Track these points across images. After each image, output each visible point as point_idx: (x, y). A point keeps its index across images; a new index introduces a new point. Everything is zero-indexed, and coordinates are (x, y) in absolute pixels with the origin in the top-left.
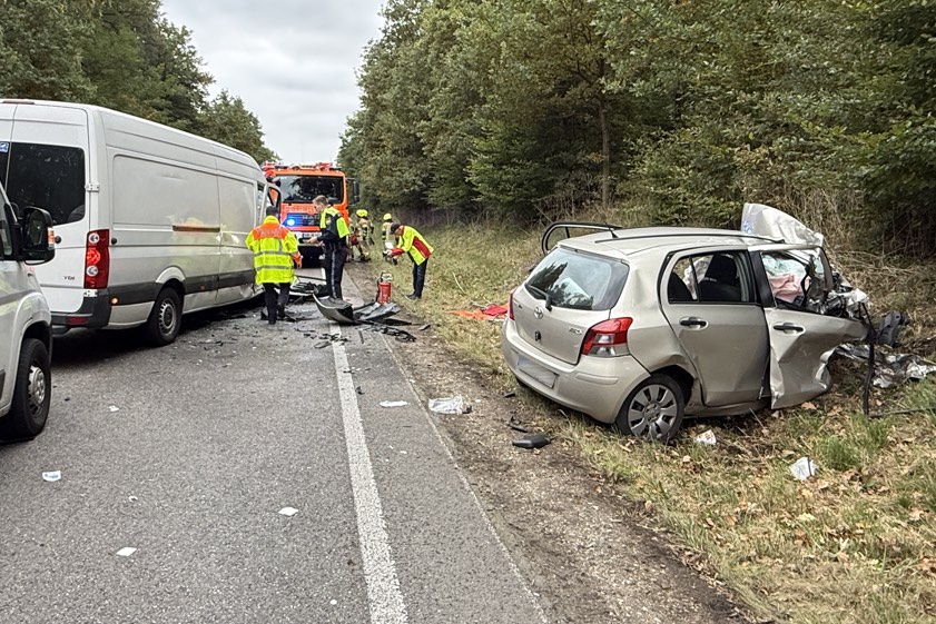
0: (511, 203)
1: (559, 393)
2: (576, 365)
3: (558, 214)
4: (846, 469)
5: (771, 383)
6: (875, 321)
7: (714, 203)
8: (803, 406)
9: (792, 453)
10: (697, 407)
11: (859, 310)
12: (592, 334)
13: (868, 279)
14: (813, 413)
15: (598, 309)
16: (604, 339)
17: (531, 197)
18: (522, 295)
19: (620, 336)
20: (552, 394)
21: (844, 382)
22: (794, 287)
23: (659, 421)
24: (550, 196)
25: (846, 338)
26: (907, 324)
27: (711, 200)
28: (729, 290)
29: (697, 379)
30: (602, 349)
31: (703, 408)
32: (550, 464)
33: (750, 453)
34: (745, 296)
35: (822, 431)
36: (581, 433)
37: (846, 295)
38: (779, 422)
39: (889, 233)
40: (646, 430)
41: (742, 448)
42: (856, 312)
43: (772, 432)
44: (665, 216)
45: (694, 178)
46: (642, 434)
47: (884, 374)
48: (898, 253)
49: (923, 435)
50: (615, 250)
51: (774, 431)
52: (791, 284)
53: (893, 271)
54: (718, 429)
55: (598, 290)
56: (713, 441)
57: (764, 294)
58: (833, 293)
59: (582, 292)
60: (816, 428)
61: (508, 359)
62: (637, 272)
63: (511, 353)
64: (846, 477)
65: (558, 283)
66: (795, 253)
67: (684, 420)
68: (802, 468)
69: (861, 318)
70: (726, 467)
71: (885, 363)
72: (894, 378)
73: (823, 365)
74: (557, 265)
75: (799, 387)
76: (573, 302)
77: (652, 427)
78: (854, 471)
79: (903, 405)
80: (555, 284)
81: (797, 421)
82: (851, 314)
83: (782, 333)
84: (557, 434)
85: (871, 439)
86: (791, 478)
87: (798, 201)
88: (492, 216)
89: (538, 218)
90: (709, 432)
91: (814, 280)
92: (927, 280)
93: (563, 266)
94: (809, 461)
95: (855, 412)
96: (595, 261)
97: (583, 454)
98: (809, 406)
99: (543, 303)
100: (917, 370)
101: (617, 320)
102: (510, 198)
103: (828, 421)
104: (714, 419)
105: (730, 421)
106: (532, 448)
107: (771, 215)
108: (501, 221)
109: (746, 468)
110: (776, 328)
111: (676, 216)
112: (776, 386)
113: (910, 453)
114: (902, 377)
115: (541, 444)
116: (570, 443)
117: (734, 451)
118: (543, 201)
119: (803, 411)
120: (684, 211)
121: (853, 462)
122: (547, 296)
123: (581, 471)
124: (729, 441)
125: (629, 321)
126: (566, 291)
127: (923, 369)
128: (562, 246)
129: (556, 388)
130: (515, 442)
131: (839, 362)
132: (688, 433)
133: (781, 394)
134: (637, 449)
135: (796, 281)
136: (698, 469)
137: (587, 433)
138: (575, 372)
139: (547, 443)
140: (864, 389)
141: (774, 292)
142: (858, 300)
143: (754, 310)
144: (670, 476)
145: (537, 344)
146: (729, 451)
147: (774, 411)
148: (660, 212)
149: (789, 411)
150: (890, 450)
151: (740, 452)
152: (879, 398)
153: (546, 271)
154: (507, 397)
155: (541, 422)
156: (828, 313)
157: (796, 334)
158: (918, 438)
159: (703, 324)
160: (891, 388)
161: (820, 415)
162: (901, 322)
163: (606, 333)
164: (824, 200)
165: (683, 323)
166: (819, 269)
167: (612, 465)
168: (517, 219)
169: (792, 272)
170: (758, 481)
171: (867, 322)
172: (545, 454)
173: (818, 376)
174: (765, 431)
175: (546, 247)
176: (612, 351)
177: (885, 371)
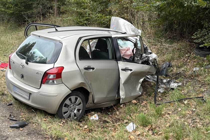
0: (12, 14)
1: (32, 102)
2: (39, 89)
3: (34, 20)
4: (147, 126)
5: (120, 93)
6: (160, 66)
7: (101, 17)
8: (132, 102)
9: (127, 121)
10: (91, 105)
11: (154, 62)
12: (46, 74)
13: (158, 49)
14: (136, 104)
15: (49, 63)
16: (51, 77)
17: (22, 11)
18: (14, 57)
19: (58, 75)
20: (29, 103)
21: (148, 91)
22: (130, 52)
23: (75, 111)
24: (31, 11)
25: (148, 73)
26: (171, 67)
27: (99, 15)
28: (104, 54)
29: (91, 92)
30: (51, 81)
31: (93, 105)
32: (27, 135)
33: (111, 122)
34: (110, 56)
35: (139, 111)
36: (41, 119)
37: (149, 55)
38: (123, 109)
39: (166, 30)
40: (70, 116)
41: (108, 121)
42: (153, 63)
43: (120, 113)
44: (81, 22)
45: (93, 5)
46: (68, 118)
47: (162, 87)
48: (169, 38)
49: (174, 110)
50: (57, 36)
51: (121, 113)
52: (129, 51)
53: (167, 45)
54: (99, 113)
55: (49, 54)
56: (97, 118)
57: (118, 55)
58: (144, 55)
59: (42, 56)
60: (137, 110)
61: (9, 87)
62: (66, 46)
63: (10, 84)
64: (147, 129)
65: (32, 51)
66: (130, 38)
67: (86, 110)
68: (130, 127)
69: (155, 65)
70: (102, 129)
71: (162, 83)
72: (165, 89)
73: (140, 84)
74: (31, 43)
75: (131, 94)
76: (38, 60)
77: (72, 114)
78: (150, 126)
79: (168, 99)
80: (30, 52)
81: (129, 108)
82: (151, 63)
83: (124, 72)
84: (31, 120)
85: (156, 113)
86: (126, 131)
87: (133, 16)
88: (3, 20)
89: (25, 21)
90: (96, 115)
91: (137, 49)
92: (179, 49)
93: (34, 44)
94: (133, 124)
95: (151, 103)
96: (48, 41)
97: (42, 128)
98: (134, 101)
99: (24, 61)
100: (174, 85)
101: (57, 68)
102: (12, 12)
103: (141, 107)
104: (98, 109)
105: (104, 110)
106: (19, 128)
107: (122, 21)
108: (8, 22)
109: (110, 129)
110: (123, 70)
111: (86, 22)
112: (122, 94)
113: (170, 118)
114: (168, 88)
115: (23, 126)
116: (37, 124)
117: (105, 122)
118: (27, 14)
119: (132, 104)
120: (89, 20)
121: (149, 123)
122: (26, 57)
123: (41, 136)
124: (103, 118)
125: (62, 68)
126: (35, 55)
127: (176, 85)
128: (33, 34)
129: (31, 100)
130: (11, 126)
131: (146, 83)
132: (87, 116)
133: (124, 97)
134: (66, 124)
135: (130, 50)
136: (90, 131)
137: (45, 119)
138: (39, 92)
139: (26, 125)
140: (155, 94)
141: (122, 55)
142: (154, 57)
143: (114, 62)
144: (79, 135)
145: (22, 80)
146: (103, 122)
147: (121, 104)
148: (79, 20)
149: (127, 104)
150: (163, 117)
151: (108, 122)
152: (160, 97)
153: (26, 45)
154: (8, 105)
155: (24, 115)
156: (143, 63)
157: (130, 72)
158: (173, 112)
159: (93, 69)
160: (164, 93)
161: (139, 105)
162: (169, 66)
163: (52, 74)
164: (143, 16)
165: (85, 69)
166: (139, 45)
167: (55, 132)
168: (15, 22)
169: (129, 46)
170: (114, 134)
171: (157, 66)
172: (25, 130)
173: (138, 89)
174: (118, 113)
175: (26, 35)
176: (55, 82)
177: (162, 86)
